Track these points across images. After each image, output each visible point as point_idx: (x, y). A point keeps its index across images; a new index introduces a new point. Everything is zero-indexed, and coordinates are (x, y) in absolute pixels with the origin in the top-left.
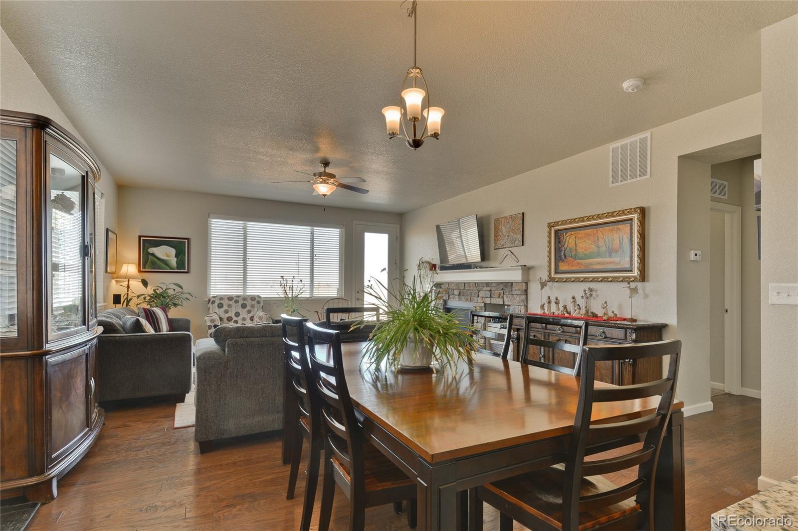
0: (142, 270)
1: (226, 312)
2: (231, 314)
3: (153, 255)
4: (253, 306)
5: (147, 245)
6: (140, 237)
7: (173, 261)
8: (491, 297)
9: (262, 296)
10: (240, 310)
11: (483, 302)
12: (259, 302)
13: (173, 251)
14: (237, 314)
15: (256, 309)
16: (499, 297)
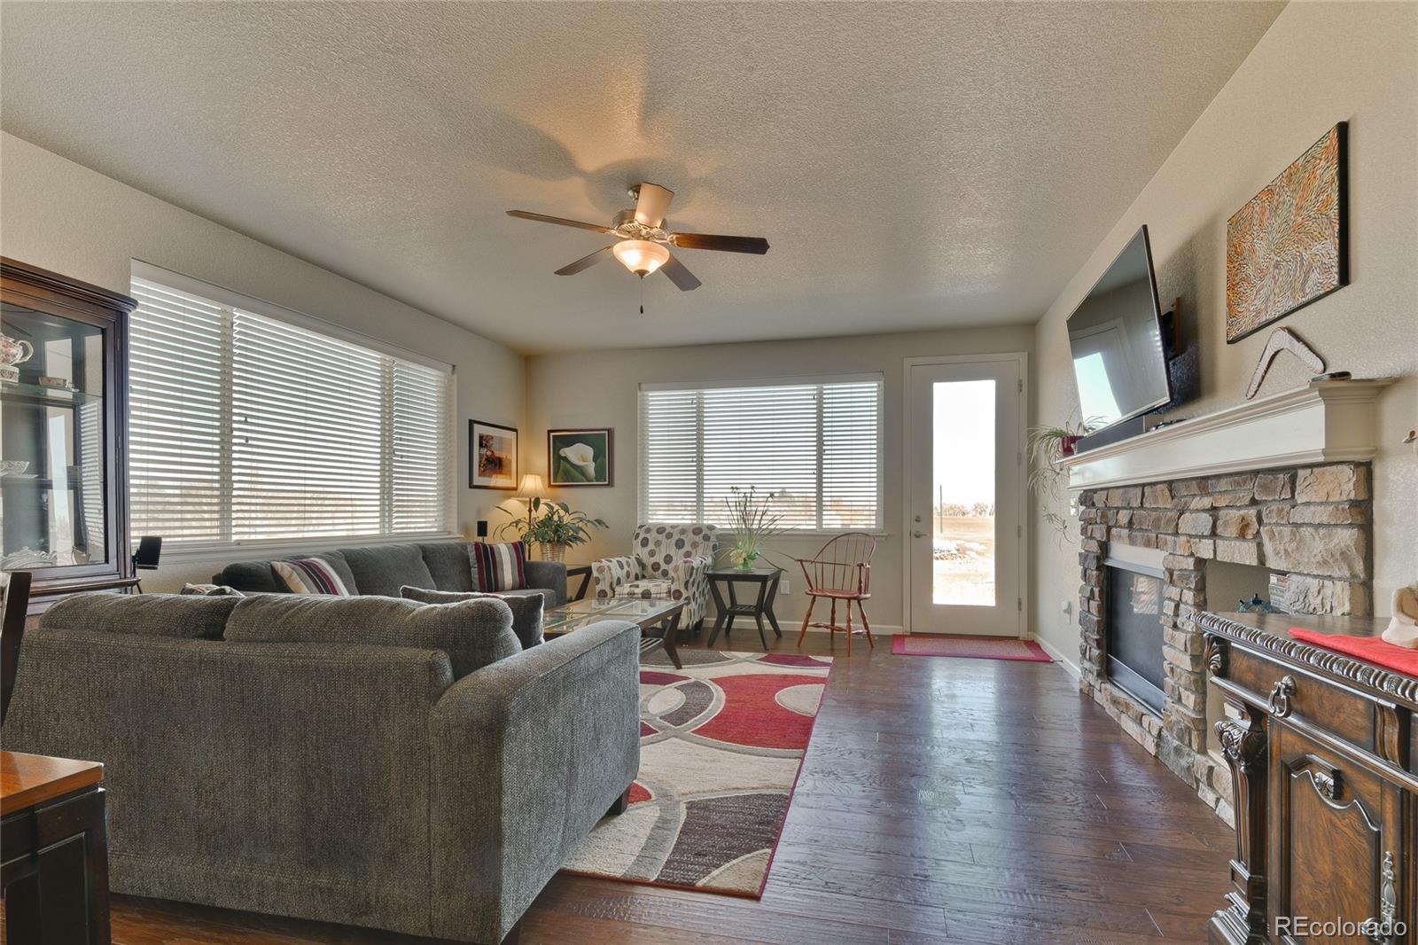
0: (552, 483)
1: (652, 554)
2: (659, 558)
3: (565, 459)
4: (695, 545)
5: (558, 444)
6: (549, 432)
7: (591, 468)
8: (1214, 534)
9: (718, 526)
10: (673, 551)
11: (1192, 555)
12: (707, 538)
13: (589, 451)
14: (668, 559)
15: (700, 550)
16: (1242, 535)
